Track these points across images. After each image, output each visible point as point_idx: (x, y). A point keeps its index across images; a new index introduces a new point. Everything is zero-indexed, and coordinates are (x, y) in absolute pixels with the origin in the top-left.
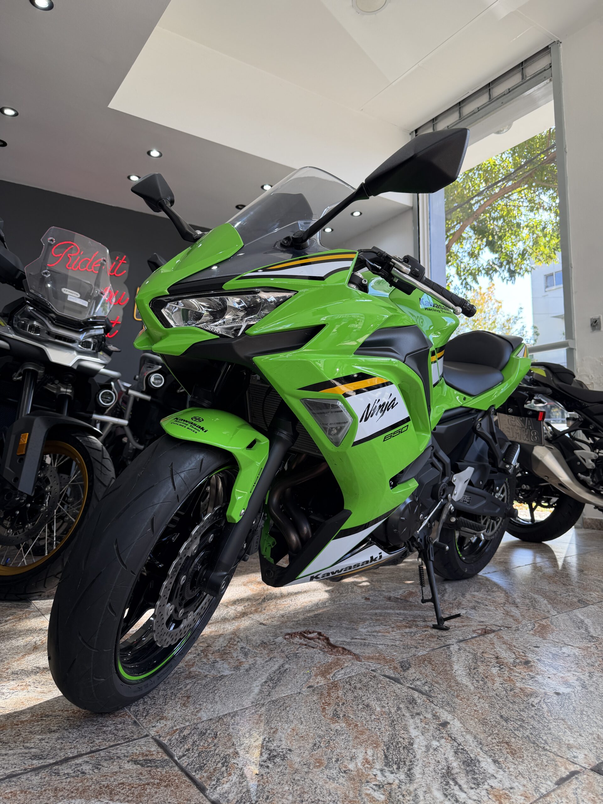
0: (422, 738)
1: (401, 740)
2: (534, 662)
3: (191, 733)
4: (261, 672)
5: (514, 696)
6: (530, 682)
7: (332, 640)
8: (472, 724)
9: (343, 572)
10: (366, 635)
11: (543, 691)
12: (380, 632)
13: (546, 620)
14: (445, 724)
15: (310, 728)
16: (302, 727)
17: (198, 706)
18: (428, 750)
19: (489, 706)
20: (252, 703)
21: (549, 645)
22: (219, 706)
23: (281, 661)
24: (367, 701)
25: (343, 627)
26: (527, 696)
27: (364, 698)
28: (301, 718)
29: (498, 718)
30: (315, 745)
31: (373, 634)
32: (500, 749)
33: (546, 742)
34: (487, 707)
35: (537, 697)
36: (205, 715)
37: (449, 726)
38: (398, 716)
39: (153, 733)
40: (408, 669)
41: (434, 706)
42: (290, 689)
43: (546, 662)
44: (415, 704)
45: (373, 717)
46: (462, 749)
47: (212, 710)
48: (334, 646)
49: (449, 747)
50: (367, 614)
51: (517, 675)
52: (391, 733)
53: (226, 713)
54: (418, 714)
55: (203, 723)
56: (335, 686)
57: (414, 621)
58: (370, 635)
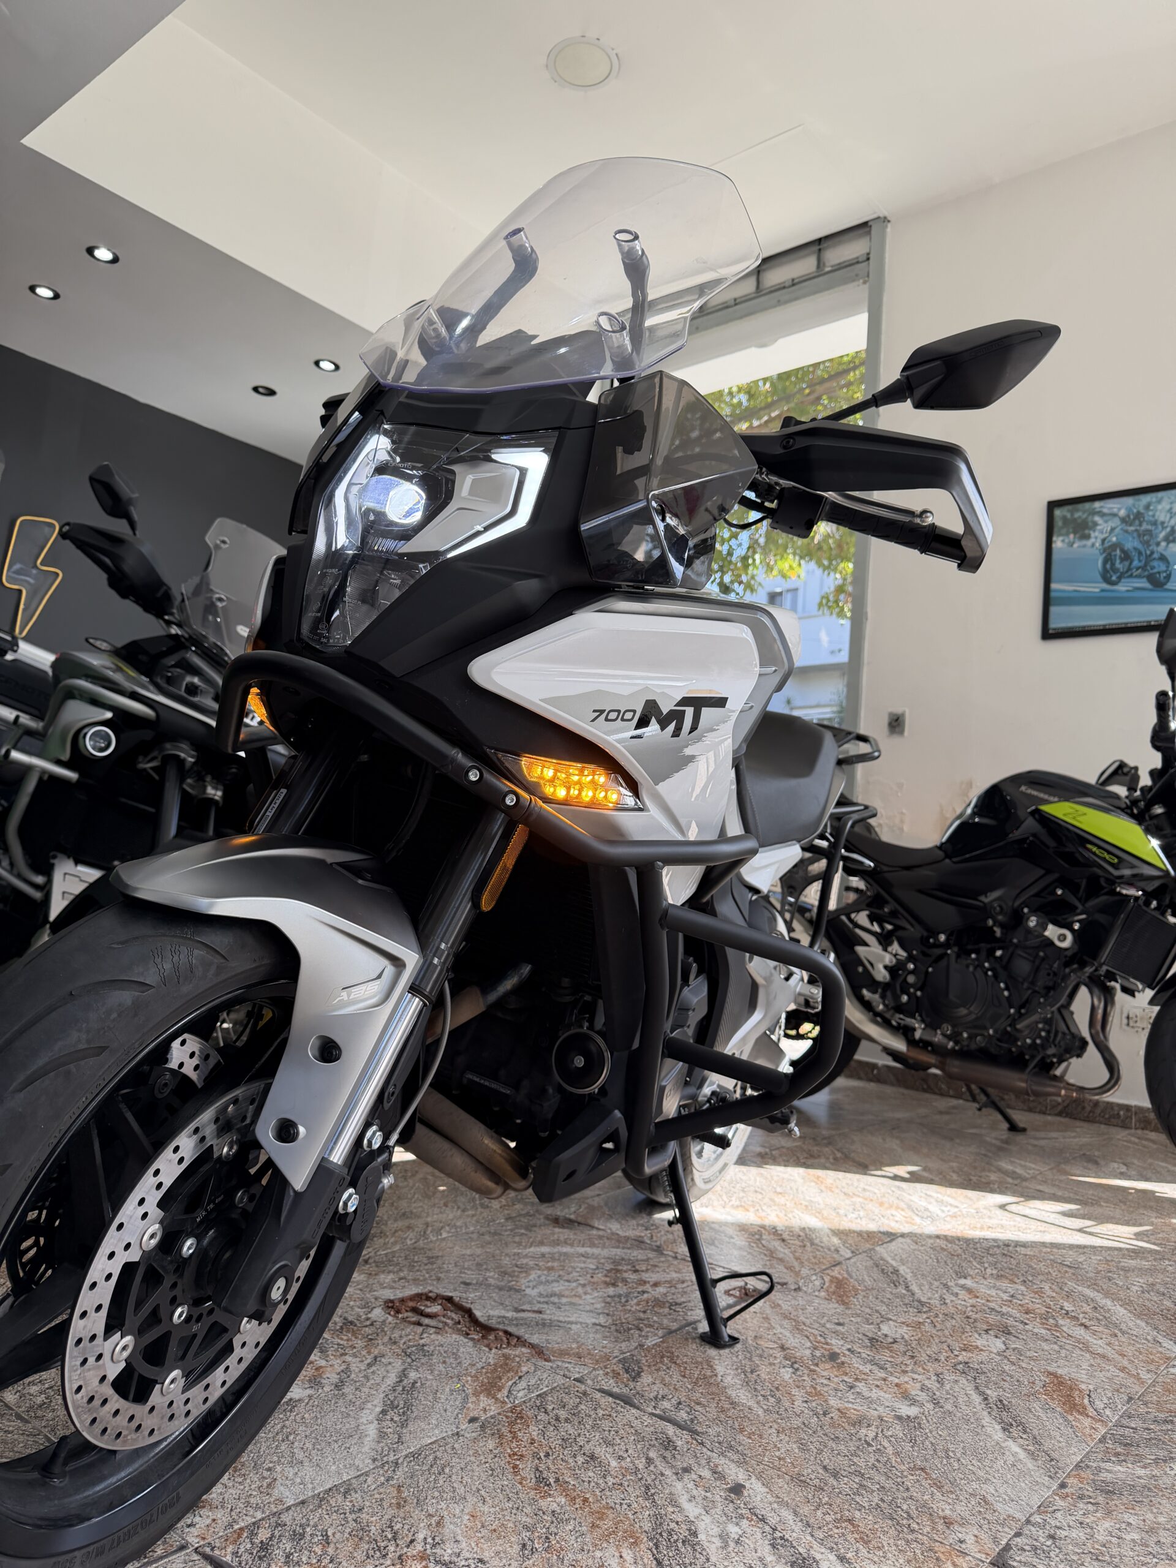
0: (707, 1519)
1: (673, 1525)
2: (844, 1355)
3: (273, 1535)
4: (366, 1390)
5: (832, 1425)
6: (851, 1396)
7: (478, 1313)
8: (781, 1484)
10: (539, 1302)
11: (875, 1413)
12: (563, 1296)
13: (837, 1268)
14: (737, 1489)
15: (502, 1510)
16: (486, 1509)
17: (266, 1474)
18: (725, 1546)
19: (799, 1448)
20: (374, 1460)
21: (859, 1319)
22: (308, 1471)
23: (398, 1365)
24: (587, 1447)
25: (490, 1285)
26: (854, 1425)
27: (581, 1441)
28: (478, 1490)
29: (821, 1471)
30: (524, 1545)
31: (552, 1299)
32: (843, 1534)
33: (910, 1517)
34: (797, 1451)
35: (869, 1426)
36: (288, 1493)
37: (746, 1493)
38: (653, 1477)
39: (194, 1541)
40: (639, 1374)
41: (709, 1453)
42: (437, 1426)
43: (864, 1355)
44: (675, 1449)
45: (610, 1480)
46: (782, 1538)
47: (298, 1480)
48: (485, 1329)
49: (759, 1535)
50: (526, 1256)
51: (826, 1382)
52: (652, 1513)
53: (328, 1486)
54: (687, 1470)
55: (291, 1512)
56: (517, 1416)
57: (618, 1271)
58: (547, 1303)
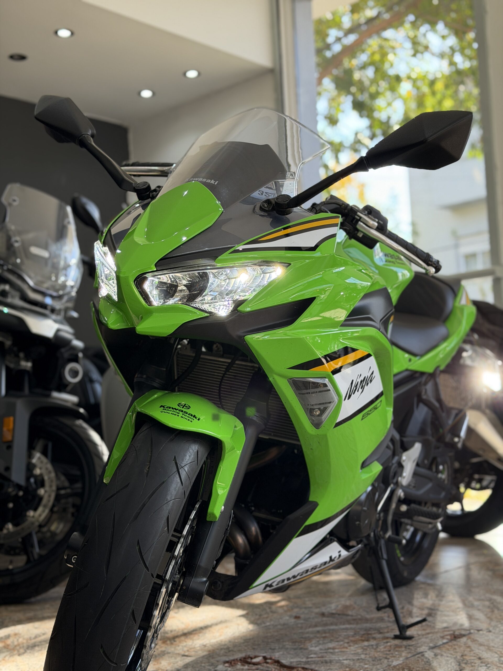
7: (284, 662)
9: (298, 577)
12: (336, 648)
31: (329, 651)
50: (308, 633)
57: (368, 634)
58: (326, 653)
